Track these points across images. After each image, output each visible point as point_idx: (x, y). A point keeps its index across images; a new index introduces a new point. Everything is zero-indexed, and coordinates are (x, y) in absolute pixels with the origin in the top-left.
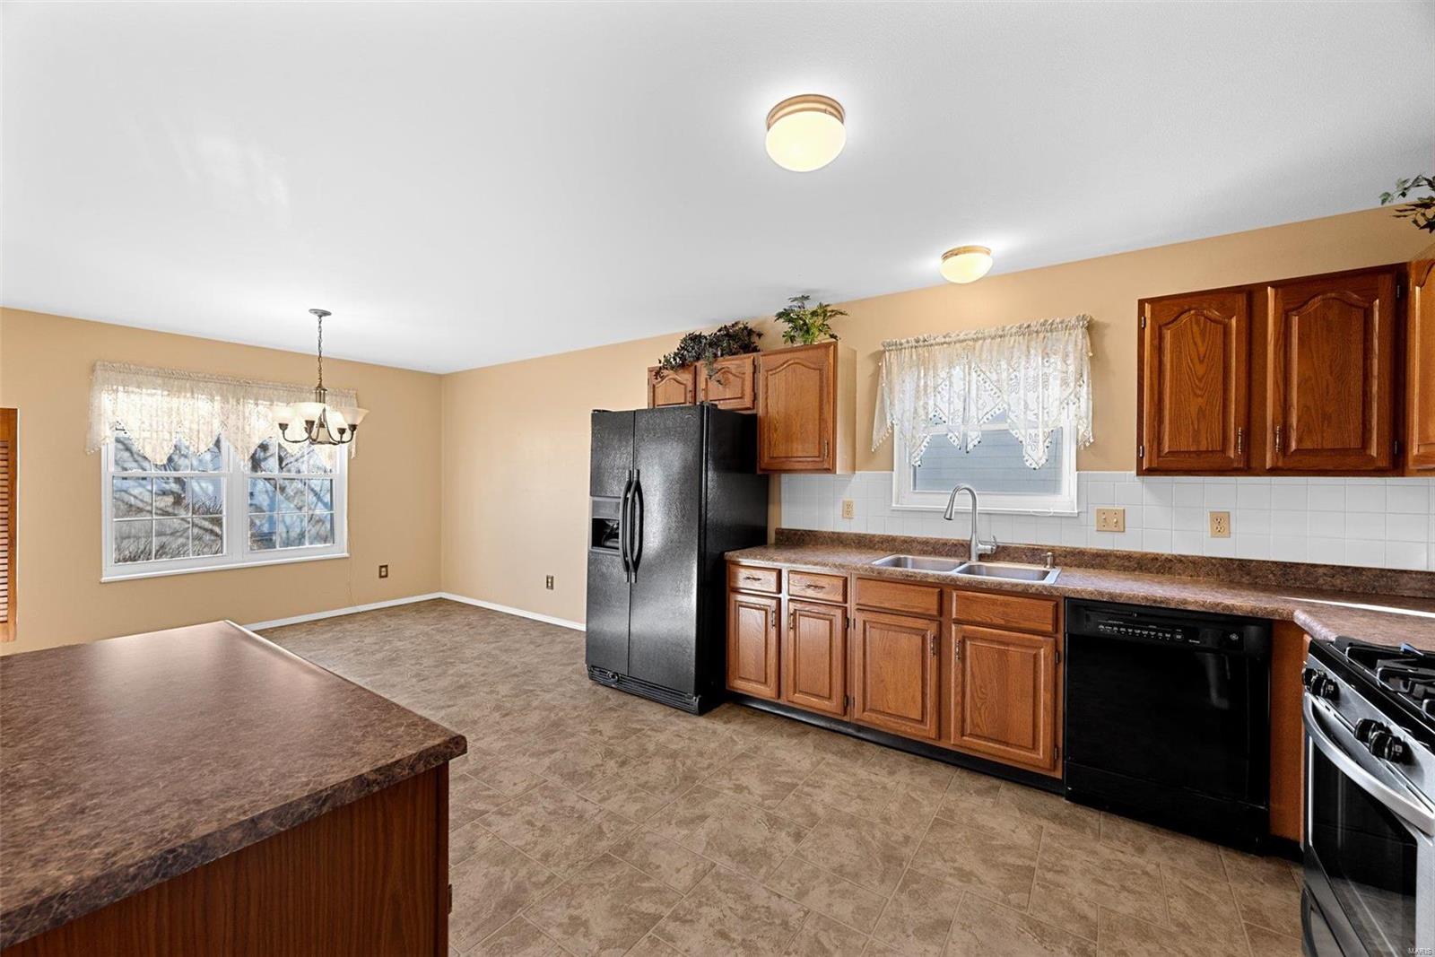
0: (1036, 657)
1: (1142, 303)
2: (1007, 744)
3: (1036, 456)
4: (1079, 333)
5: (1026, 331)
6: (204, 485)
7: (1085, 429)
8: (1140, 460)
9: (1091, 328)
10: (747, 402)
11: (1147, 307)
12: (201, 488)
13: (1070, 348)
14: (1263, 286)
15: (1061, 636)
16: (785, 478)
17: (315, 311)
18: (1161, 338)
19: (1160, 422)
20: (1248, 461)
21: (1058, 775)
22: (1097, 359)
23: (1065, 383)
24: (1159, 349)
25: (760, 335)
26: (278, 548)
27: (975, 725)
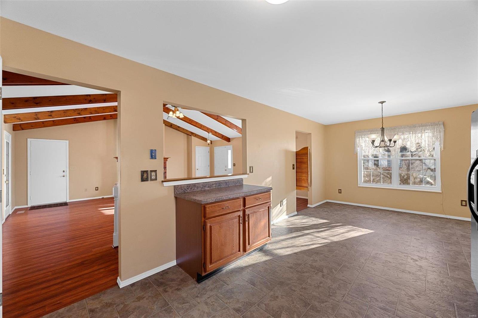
6: (384, 162)
12: (383, 162)
17: (380, 103)
26: (411, 185)
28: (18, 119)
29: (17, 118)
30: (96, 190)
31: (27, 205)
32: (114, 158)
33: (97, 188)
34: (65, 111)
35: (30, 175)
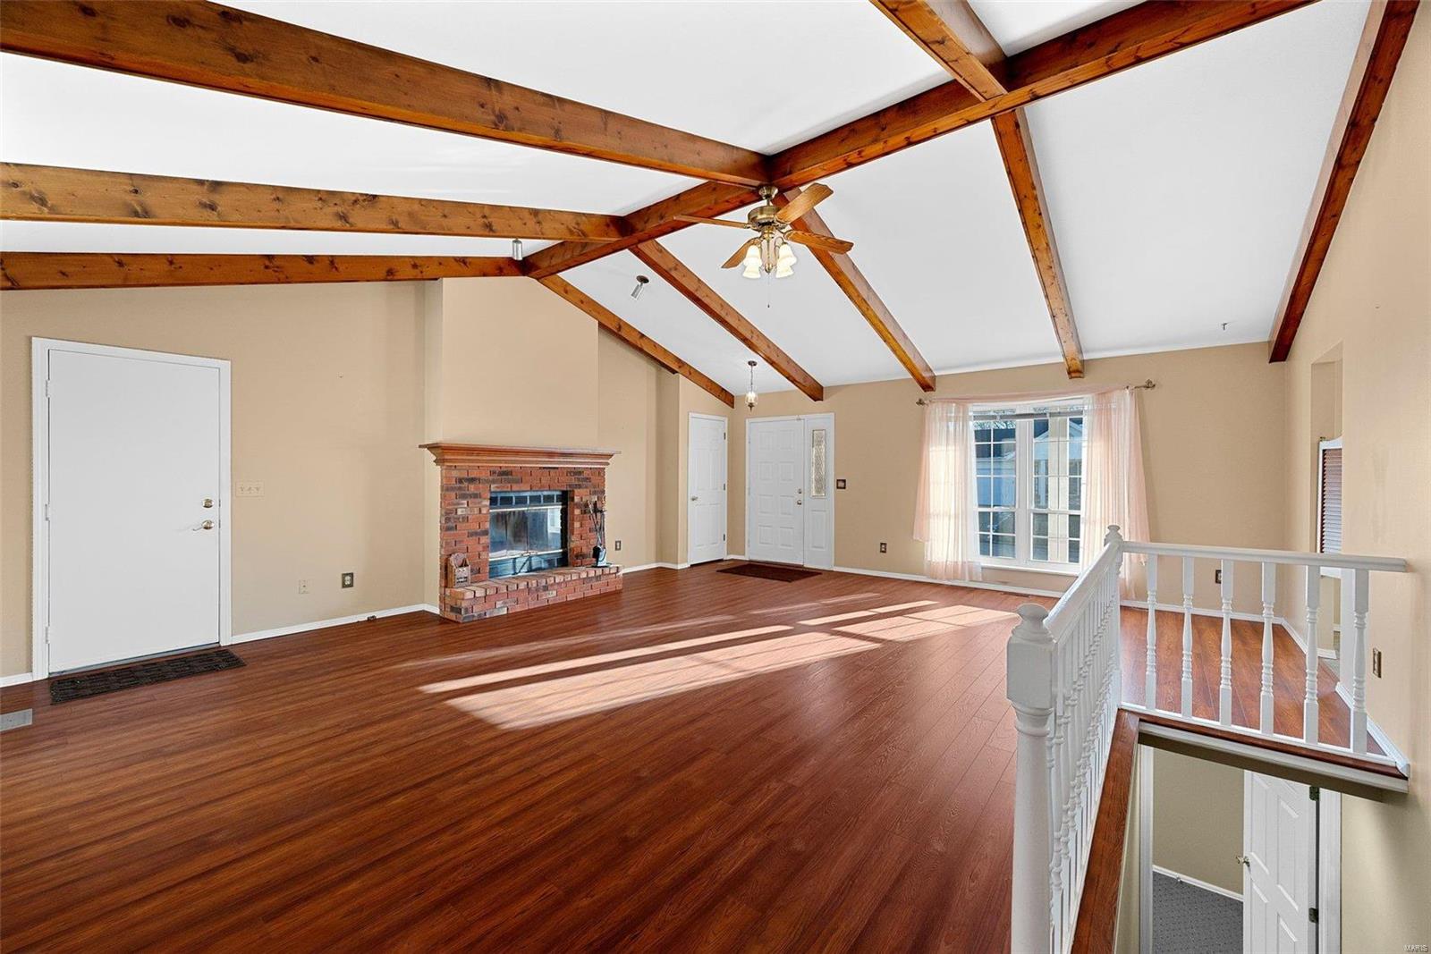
28: (32, 198)
29: (24, 193)
30: (344, 586)
31: (30, 670)
32: (420, 446)
33: (348, 578)
34: (281, 196)
35: (47, 519)
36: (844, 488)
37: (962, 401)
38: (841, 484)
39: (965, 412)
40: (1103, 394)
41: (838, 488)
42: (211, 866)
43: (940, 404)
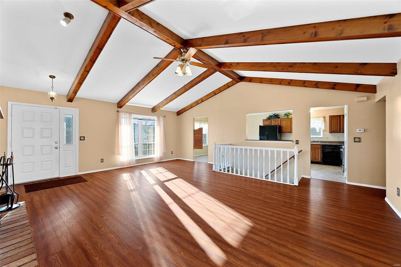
0: (319, 151)
1: (329, 116)
2: (316, 159)
3: (318, 131)
4: (323, 118)
5: (317, 117)
7: (324, 128)
8: (329, 132)
9: (324, 117)
10: (280, 124)
11: (330, 116)
13: (322, 119)
14: (341, 115)
15: (321, 148)
16: (283, 134)
18: (331, 120)
19: (331, 128)
20: (340, 131)
21: (321, 162)
22: (325, 120)
23: (321, 123)
24: (331, 121)
25: (279, 115)
27: (312, 158)
36: (84, 140)
37: (130, 113)
38: (82, 138)
39: (131, 116)
40: (158, 117)
41: (80, 140)
42: (364, 257)
43: (124, 113)
